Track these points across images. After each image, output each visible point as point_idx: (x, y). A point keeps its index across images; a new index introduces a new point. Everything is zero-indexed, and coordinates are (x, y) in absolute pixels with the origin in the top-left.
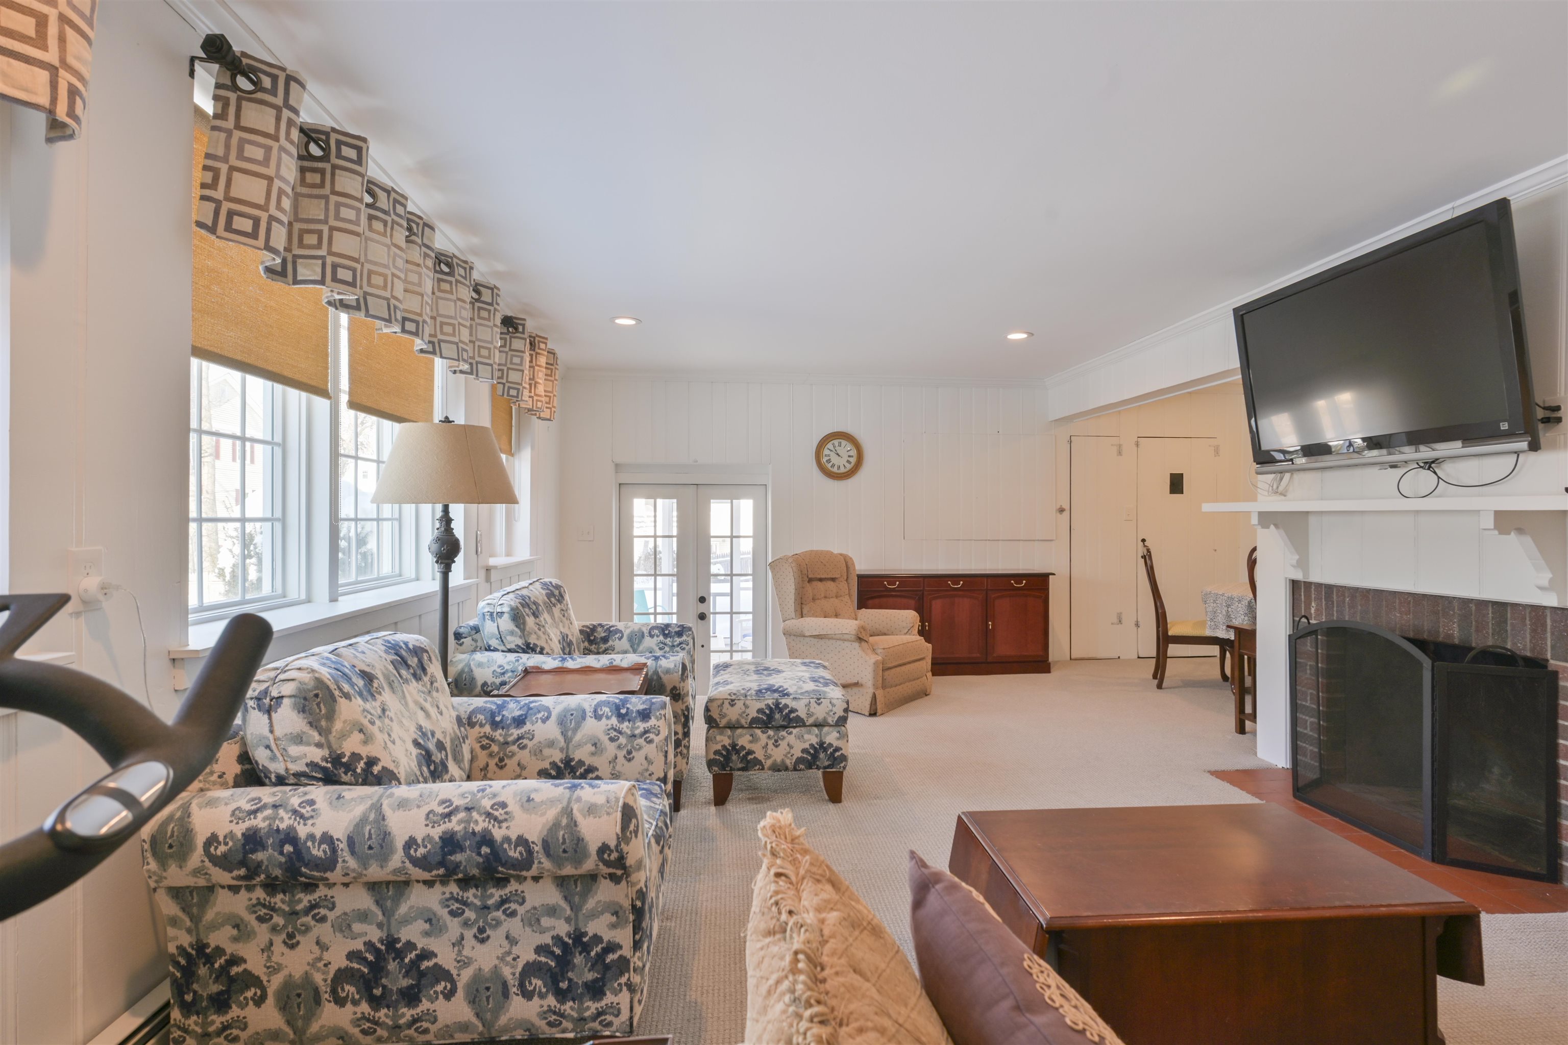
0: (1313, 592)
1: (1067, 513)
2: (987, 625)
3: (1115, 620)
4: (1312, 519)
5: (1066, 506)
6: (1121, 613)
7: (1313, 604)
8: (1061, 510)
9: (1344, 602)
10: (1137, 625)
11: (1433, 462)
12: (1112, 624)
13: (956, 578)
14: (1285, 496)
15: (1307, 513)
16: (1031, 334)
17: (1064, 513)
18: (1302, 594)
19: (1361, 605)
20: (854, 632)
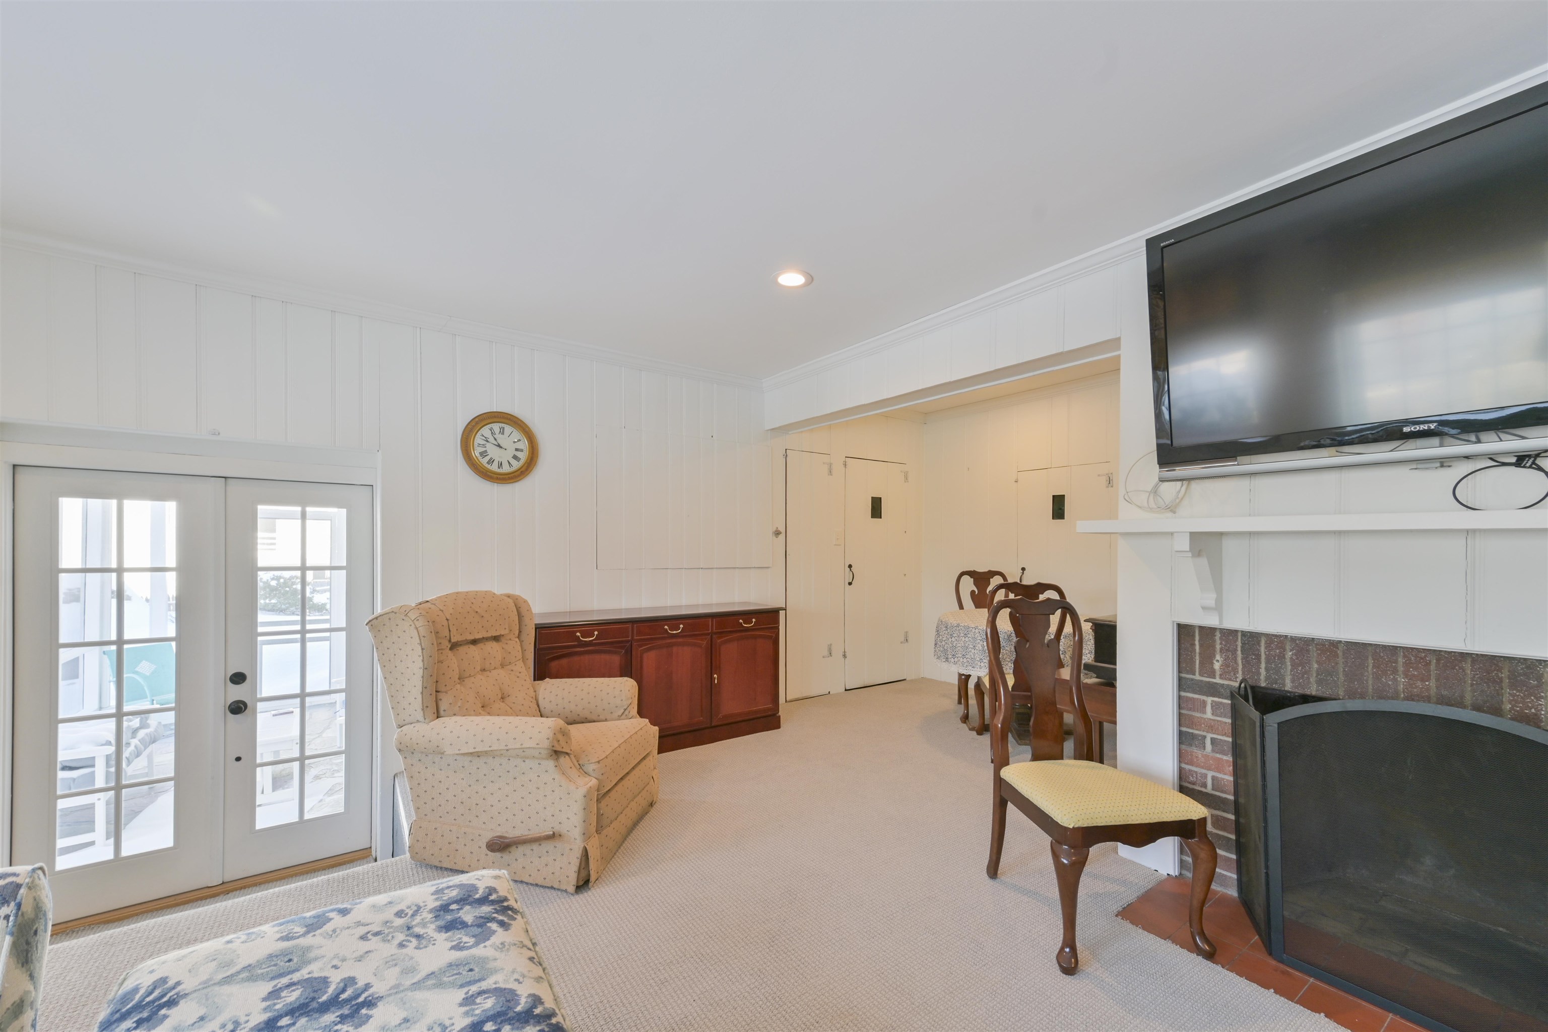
0: (1218, 641)
1: (782, 536)
2: (712, 679)
3: (826, 653)
4: (1228, 545)
5: (783, 530)
6: (831, 645)
7: (1218, 657)
8: (777, 533)
9: (1282, 657)
10: (845, 656)
11: (1538, 455)
12: (823, 657)
13: (674, 620)
14: (1174, 513)
15: (1221, 534)
16: (810, 279)
17: (780, 536)
18: (1197, 643)
19: (1317, 662)
20: (546, 744)
